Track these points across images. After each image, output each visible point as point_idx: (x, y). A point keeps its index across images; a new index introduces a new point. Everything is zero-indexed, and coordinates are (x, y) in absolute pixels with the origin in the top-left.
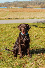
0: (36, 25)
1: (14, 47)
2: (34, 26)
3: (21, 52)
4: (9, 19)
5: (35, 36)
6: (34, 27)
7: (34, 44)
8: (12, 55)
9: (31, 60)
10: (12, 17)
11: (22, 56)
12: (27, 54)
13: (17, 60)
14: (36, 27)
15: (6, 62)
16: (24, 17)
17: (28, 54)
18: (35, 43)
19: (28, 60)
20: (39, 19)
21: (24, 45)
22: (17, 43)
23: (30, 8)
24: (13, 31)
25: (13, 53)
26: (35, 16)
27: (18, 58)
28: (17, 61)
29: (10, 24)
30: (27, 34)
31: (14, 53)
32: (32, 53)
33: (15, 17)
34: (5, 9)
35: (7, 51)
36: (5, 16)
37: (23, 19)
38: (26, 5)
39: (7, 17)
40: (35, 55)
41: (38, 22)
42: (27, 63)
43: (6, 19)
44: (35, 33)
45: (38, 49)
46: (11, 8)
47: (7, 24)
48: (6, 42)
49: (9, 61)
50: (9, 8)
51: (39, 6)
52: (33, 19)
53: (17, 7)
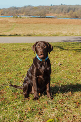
0: (61, 46)
1: (25, 82)
2: (58, 47)
3: (36, 90)
4: (17, 35)
5: (59, 64)
6: (59, 49)
7: (58, 77)
8: (21, 95)
9: (53, 103)
10: (21, 33)
11: (37, 96)
12: (45, 94)
13: (28, 103)
14: (62, 48)
15: (11, 105)
16: (41, 32)
17: (48, 93)
18: (59, 75)
19: (48, 103)
20: (66, 35)
21: (41, 77)
22: (30, 75)
23: (51, 18)
24: (23, 56)
25: (22, 91)
26: (60, 31)
27: (31, 99)
28: (30, 104)
29: (18, 44)
30: (46, 59)
31: (24, 91)
32: (54, 91)
33: (27, 33)
34: (10, 19)
35: (13, 88)
36: (10, 30)
37: (40, 35)
38: (45, 13)
39: (12, 32)
40: (60, 95)
41: (64, 41)
42: (45, 107)
43: (11, 35)
44: (59, 59)
45: (64, 86)
46: (20, 17)
47: (13, 44)
48: (11, 73)
49: (15, 104)
50: (17, 17)
51: (67, 15)
52: (56, 35)
53: (30, 16)
